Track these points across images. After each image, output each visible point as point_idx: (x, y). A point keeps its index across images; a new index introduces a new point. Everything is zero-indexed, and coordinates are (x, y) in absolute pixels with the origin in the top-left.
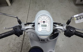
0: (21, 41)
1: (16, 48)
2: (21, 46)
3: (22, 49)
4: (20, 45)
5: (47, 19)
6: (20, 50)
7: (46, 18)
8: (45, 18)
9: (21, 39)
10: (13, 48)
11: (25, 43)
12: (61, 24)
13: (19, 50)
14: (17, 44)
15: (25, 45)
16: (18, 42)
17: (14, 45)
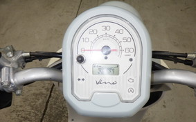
0: (47, 89)
1: (28, 108)
2: (45, 104)
3: (44, 114)
4: (41, 100)
5: (119, 37)
6: (40, 115)
7: (118, 32)
8: (111, 32)
9: (47, 85)
10: (21, 106)
11: (57, 98)
12: (185, 56)
13: (37, 115)
14: (34, 97)
15: (55, 104)
16: (38, 92)
17: (26, 100)
